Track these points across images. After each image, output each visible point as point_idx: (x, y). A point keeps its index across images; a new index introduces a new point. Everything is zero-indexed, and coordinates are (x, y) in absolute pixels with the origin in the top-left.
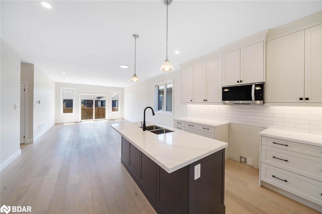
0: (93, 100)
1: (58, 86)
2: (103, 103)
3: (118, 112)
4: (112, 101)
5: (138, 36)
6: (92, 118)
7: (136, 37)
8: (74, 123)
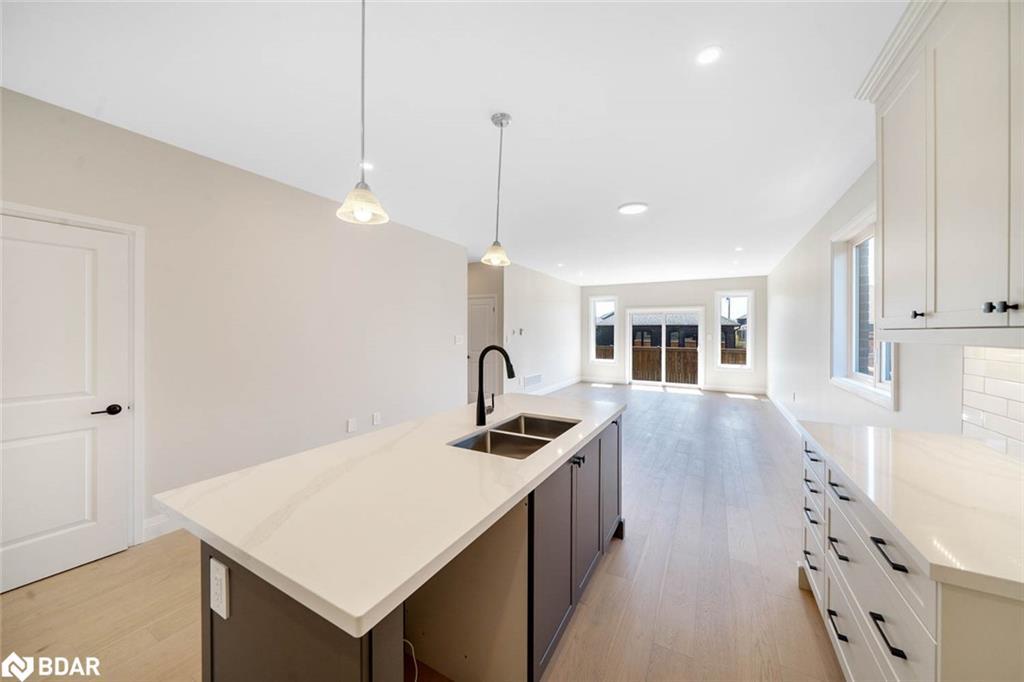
0: (660, 327)
1: (586, 294)
2: (690, 333)
3: (744, 366)
4: (723, 327)
5: (503, 115)
6: (659, 380)
7: (504, 122)
8: (611, 386)
